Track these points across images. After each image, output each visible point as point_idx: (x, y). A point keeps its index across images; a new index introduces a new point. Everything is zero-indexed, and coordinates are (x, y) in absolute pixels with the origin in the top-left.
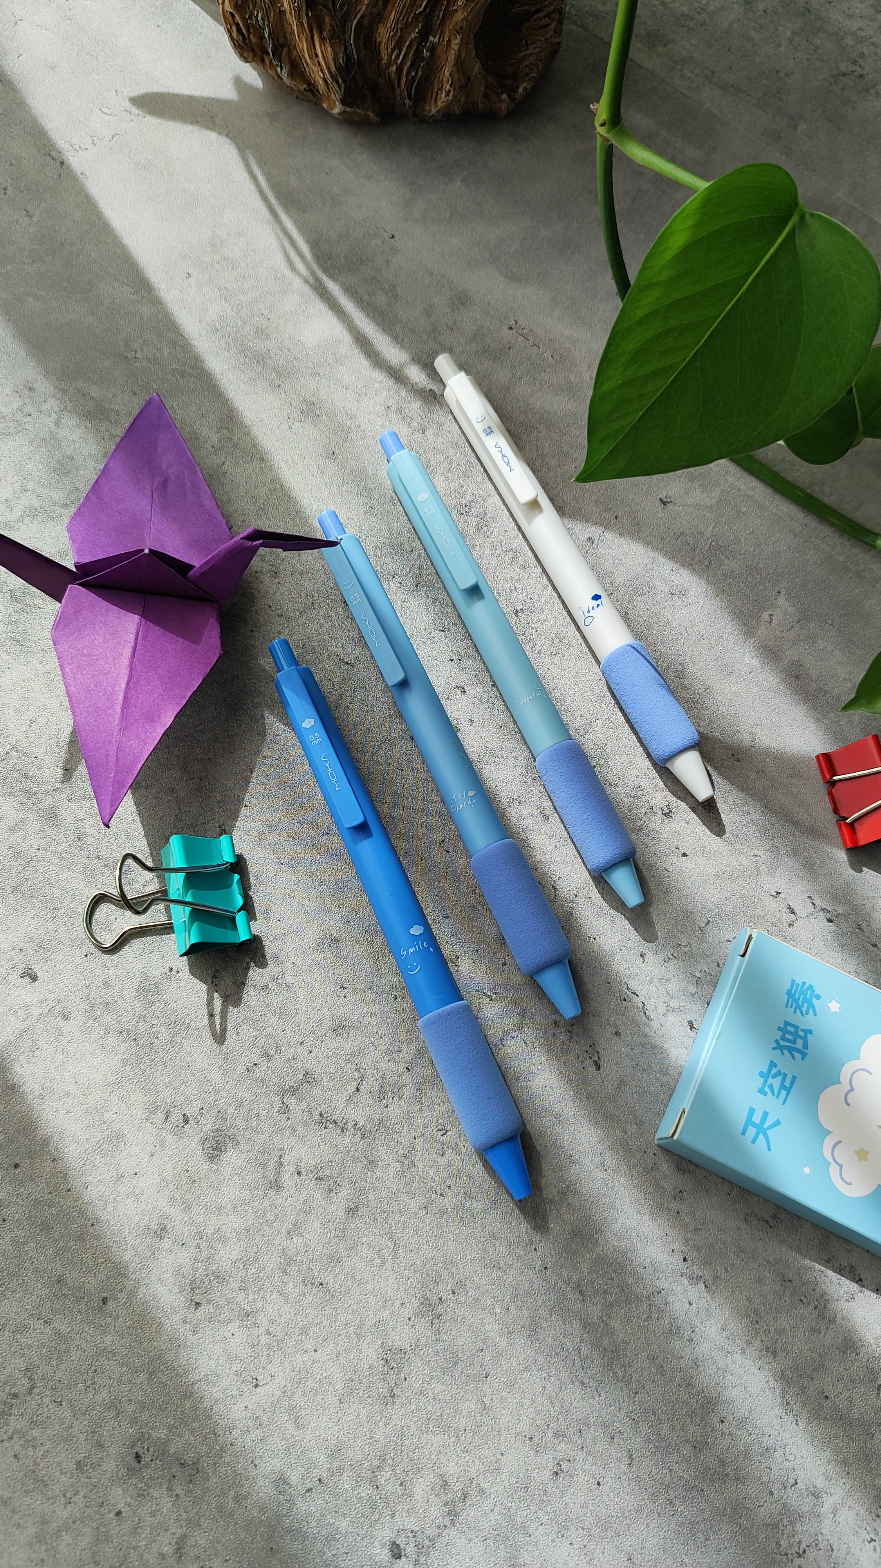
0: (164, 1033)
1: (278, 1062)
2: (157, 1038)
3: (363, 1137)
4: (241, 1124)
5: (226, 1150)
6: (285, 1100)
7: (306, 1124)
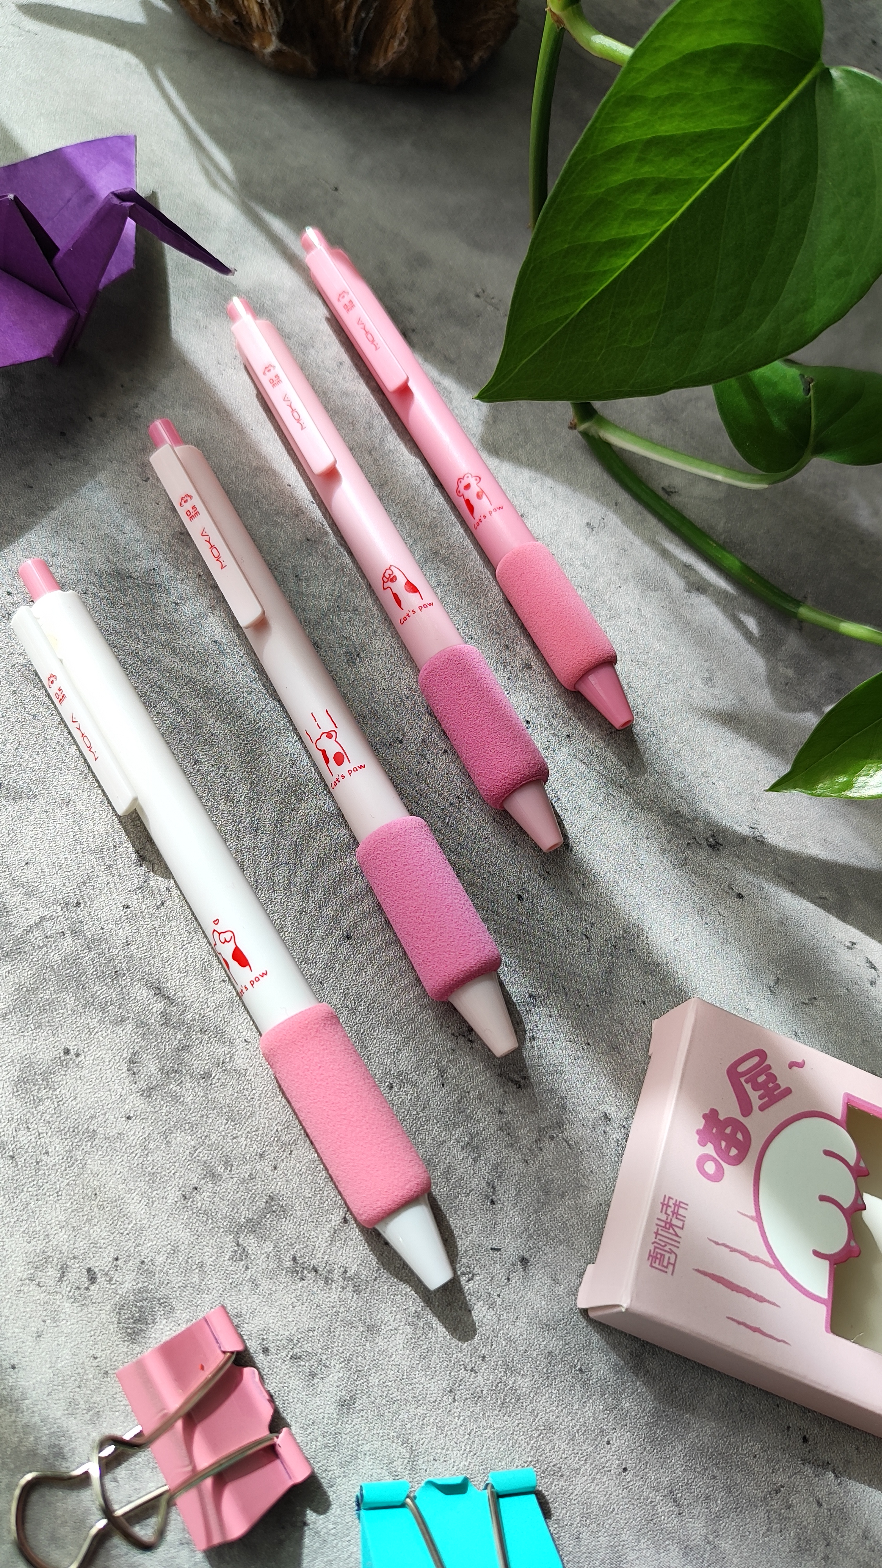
0: (57, 1147)
1: (228, 1185)
2: (46, 1153)
3: (357, 1290)
4: (177, 1280)
5: (154, 1321)
6: (241, 1240)
7: (271, 1275)
